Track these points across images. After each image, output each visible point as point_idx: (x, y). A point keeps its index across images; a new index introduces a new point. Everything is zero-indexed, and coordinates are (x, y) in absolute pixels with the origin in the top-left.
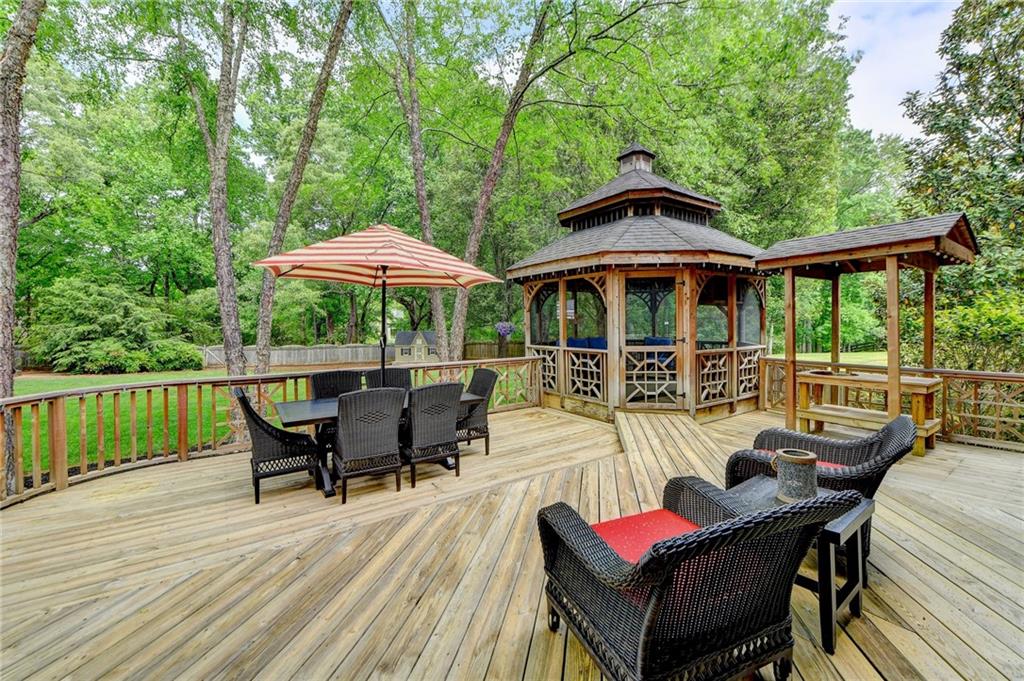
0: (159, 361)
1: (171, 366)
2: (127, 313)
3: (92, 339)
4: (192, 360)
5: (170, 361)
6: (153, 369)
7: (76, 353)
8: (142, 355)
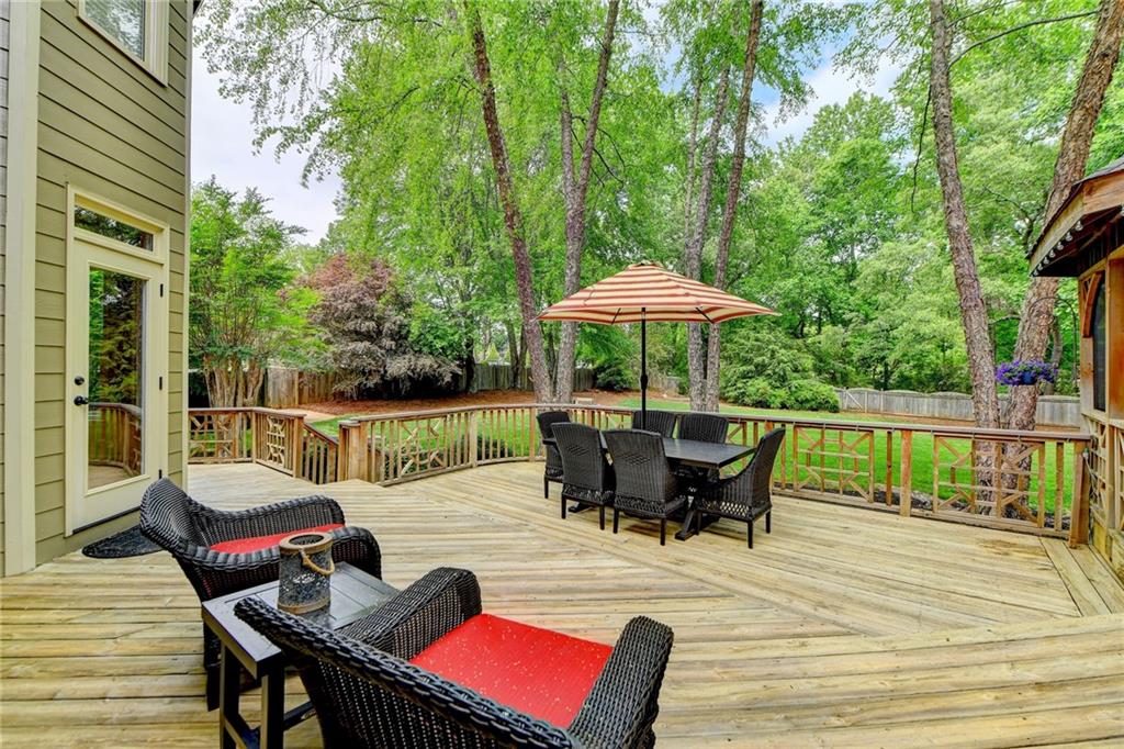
0: (797, 401)
1: (808, 405)
2: (772, 357)
3: (750, 378)
4: (827, 402)
5: (807, 401)
6: (792, 407)
7: (740, 388)
8: (782, 393)
